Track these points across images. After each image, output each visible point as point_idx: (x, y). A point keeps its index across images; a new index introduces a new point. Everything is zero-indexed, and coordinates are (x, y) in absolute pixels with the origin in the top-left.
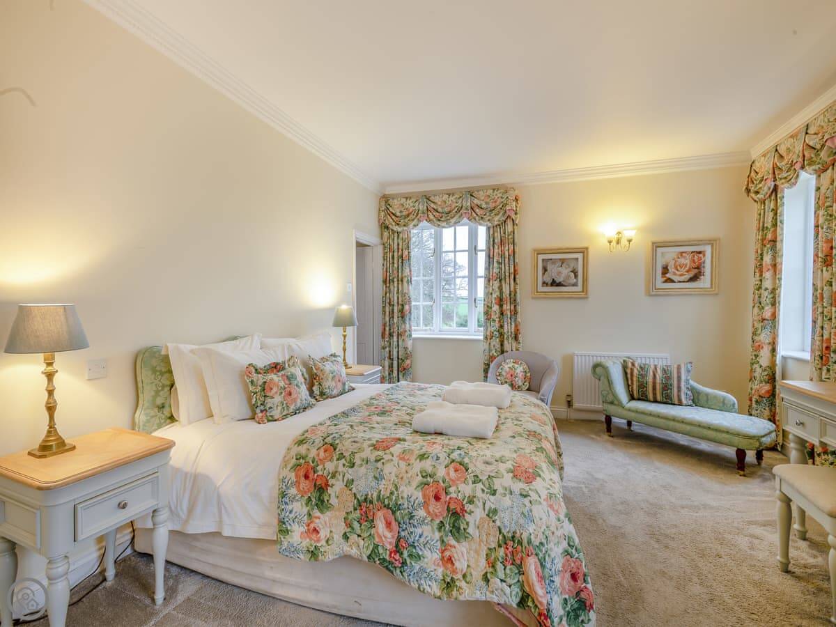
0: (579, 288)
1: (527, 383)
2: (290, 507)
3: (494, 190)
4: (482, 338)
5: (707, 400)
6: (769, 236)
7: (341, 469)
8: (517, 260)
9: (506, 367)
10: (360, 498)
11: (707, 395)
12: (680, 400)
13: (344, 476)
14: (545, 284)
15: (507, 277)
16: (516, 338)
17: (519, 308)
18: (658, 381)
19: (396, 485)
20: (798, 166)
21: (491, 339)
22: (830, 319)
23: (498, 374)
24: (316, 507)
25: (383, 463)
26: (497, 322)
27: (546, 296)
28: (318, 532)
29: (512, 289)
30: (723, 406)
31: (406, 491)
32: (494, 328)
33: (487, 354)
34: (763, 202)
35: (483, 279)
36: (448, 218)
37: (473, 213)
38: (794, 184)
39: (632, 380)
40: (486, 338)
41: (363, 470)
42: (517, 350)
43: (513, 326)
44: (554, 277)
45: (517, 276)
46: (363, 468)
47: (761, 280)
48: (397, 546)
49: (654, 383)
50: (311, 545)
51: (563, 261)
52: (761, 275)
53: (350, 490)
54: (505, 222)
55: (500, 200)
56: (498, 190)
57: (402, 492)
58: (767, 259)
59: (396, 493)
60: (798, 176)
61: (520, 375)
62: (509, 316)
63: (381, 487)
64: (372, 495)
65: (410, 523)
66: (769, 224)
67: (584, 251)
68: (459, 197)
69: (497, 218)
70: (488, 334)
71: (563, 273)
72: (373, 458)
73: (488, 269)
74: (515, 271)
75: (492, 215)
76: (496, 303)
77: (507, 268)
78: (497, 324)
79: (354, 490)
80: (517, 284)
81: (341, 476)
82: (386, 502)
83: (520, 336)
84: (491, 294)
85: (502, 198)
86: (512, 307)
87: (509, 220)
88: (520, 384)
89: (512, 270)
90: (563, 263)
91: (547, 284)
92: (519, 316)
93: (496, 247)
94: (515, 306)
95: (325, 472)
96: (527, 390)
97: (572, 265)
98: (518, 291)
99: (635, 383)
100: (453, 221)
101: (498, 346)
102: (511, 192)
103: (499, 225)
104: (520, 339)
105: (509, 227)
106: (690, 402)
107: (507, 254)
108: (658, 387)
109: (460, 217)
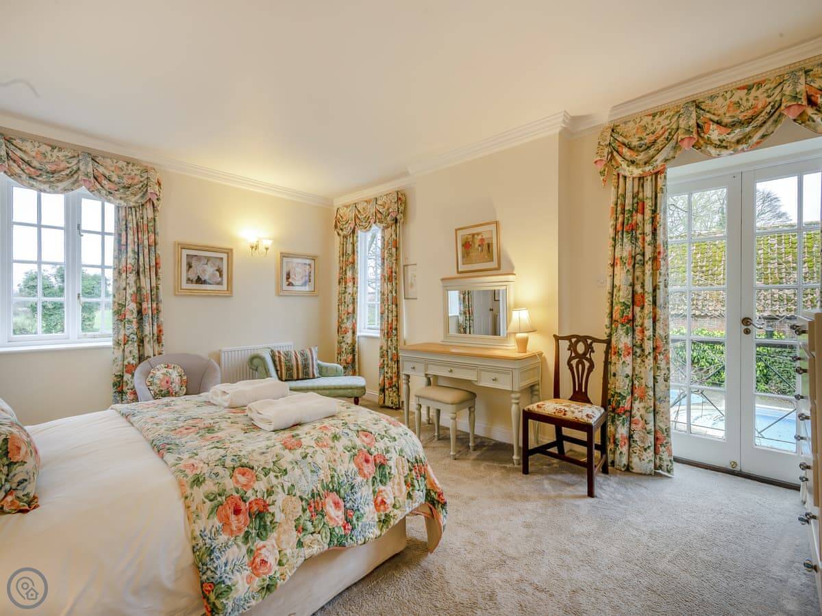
0: (225, 287)
1: (184, 388)
2: (223, 560)
3: (128, 163)
4: (110, 343)
5: (327, 372)
6: (351, 260)
7: (274, 481)
8: (158, 252)
9: (159, 374)
10: (307, 498)
11: (327, 367)
12: (314, 375)
13: (283, 487)
14: (189, 281)
15: (147, 270)
16: (159, 341)
17: (162, 307)
18: (300, 363)
19: (333, 468)
20: (372, 221)
21: (125, 344)
22: (392, 312)
23: (149, 384)
24: (257, 538)
25: (311, 457)
26: (134, 323)
27: (191, 294)
28: (266, 562)
29: (154, 284)
30: (336, 374)
31: (342, 469)
32: (131, 331)
33: (120, 363)
34: (345, 237)
35: (112, 270)
36: (52, 179)
37: (97, 183)
38: (369, 230)
39: (281, 366)
40: (118, 343)
41: (297, 471)
42: (160, 354)
43: (155, 327)
44: (199, 274)
45: (159, 271)
46: (296, 469)
47: (345, 288)
48: (346, 520)
49: (297, 365)
50: (264, 580)
51: (208, 259)
52: (345, 284)
53: (294, 496)
54: (143, 205)
55: (138, 178)
56: (133, 165)
57: (341, 470)
58: (349, 274)
59: (336, 474)
60: (370, 227)
61: (177, 381)
62: (150, 315)
63: (322, 477)
64: (317, 488)
65: (352, 493)
66: (350, 251)
67: (229, 252)
68: (70, 155)
69: (134, 199)
70: (121, 337)
71: (209, 272)
72: (299, 458)
73: (118, 258)
74: (156, 264)
75: (127, 193)
76: (132, 301)
77: (147, 259)
78: (135, 326)
79: (298, 494)
80: (159, 279)
81: (280, 488)
82: (331, 487)
83: (163, 338)
84: (125, 289)
85: (142, 177)
86: (154, 306)
87: (148, 203)
88: (177, 389)
89: (153, 263)
90: (208, 261)
91: (192, 281)
92: (161, 314)
93: (130, 232)
94: (157, 304)
95: (258, 494)
96: (186, 394)
97: (217, 264)
98: (160, 287)
99: (283, 367)
100: (61, 185)
101: (136, 352)
102: (152, 173)
103: (134, 207)
104: (164, 342)
105: (149, 212)
106: (318, 375)
107: (146, 243)
108: (300, 367)
109: (73, 183)
